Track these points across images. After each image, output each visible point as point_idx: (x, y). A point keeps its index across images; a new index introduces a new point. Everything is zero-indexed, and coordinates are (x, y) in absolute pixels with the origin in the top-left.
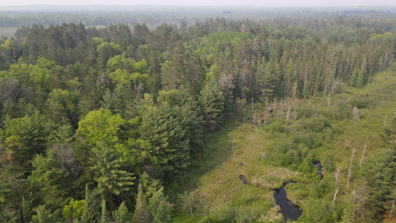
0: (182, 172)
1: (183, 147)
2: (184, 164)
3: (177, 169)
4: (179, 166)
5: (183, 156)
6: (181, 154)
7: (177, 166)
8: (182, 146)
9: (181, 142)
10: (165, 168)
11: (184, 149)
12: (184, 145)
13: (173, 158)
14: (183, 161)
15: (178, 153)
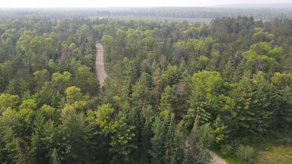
0: (256, 134)
1: (263, 116)
2: (260, 129)
3: (254, 129)
4: (255, 128)
5: (261, 122)
6: (260, 120)
7: (254, 127)
8: (262, 114)
9: (263, 111)
10: (241, 124)
11: (264, 117)
12: (265, 114)
13: (251, 119)
14: (260, 126)
15: (257, 118)
